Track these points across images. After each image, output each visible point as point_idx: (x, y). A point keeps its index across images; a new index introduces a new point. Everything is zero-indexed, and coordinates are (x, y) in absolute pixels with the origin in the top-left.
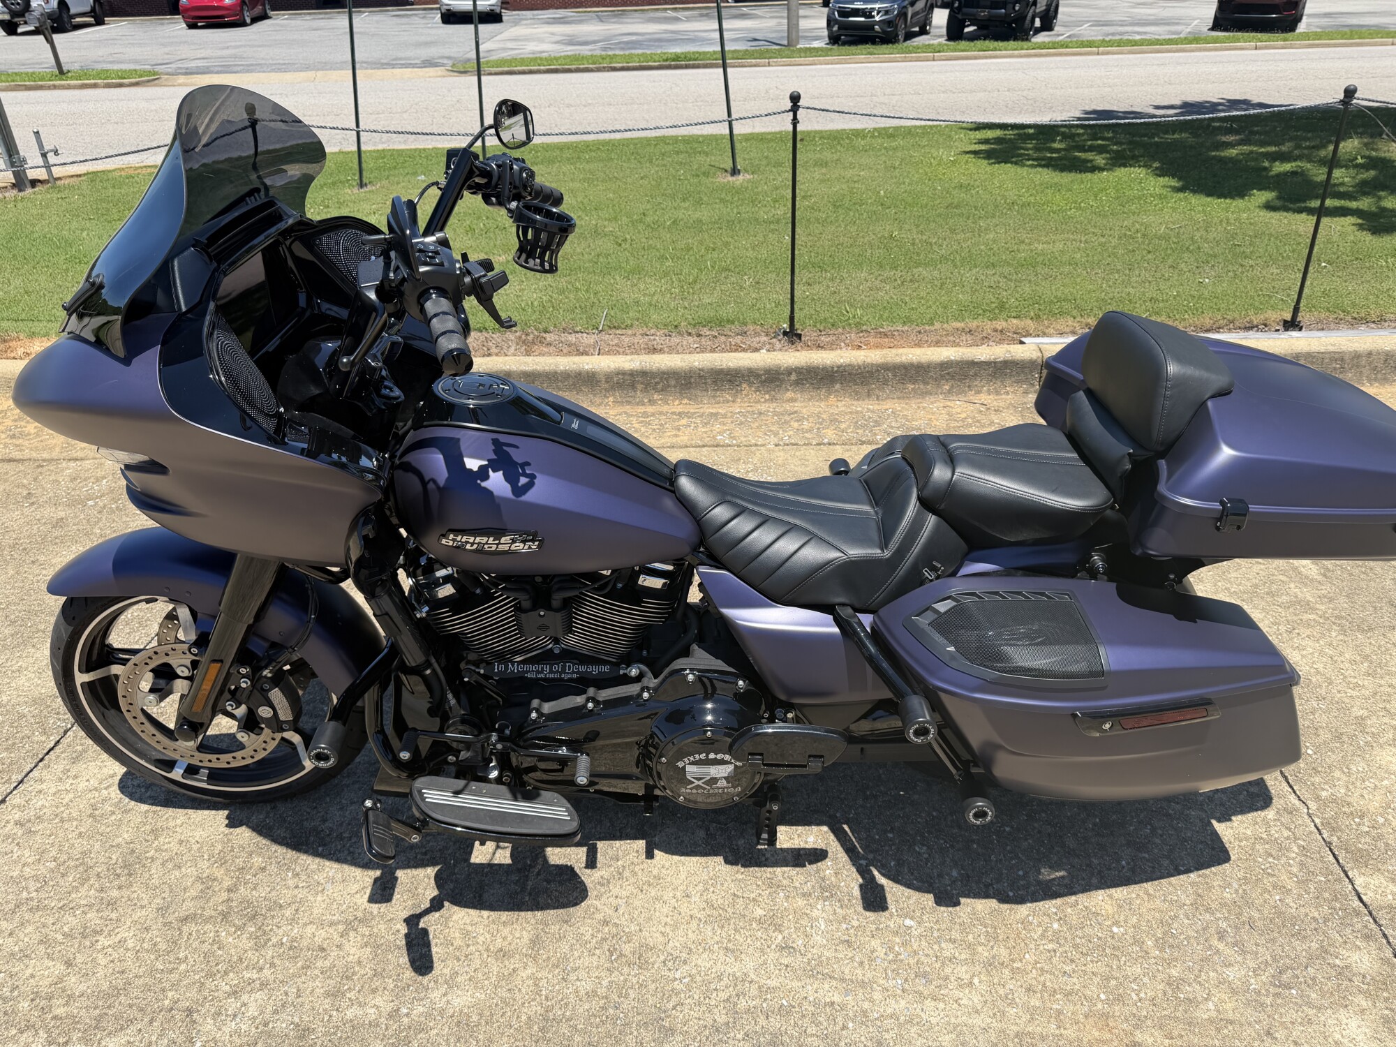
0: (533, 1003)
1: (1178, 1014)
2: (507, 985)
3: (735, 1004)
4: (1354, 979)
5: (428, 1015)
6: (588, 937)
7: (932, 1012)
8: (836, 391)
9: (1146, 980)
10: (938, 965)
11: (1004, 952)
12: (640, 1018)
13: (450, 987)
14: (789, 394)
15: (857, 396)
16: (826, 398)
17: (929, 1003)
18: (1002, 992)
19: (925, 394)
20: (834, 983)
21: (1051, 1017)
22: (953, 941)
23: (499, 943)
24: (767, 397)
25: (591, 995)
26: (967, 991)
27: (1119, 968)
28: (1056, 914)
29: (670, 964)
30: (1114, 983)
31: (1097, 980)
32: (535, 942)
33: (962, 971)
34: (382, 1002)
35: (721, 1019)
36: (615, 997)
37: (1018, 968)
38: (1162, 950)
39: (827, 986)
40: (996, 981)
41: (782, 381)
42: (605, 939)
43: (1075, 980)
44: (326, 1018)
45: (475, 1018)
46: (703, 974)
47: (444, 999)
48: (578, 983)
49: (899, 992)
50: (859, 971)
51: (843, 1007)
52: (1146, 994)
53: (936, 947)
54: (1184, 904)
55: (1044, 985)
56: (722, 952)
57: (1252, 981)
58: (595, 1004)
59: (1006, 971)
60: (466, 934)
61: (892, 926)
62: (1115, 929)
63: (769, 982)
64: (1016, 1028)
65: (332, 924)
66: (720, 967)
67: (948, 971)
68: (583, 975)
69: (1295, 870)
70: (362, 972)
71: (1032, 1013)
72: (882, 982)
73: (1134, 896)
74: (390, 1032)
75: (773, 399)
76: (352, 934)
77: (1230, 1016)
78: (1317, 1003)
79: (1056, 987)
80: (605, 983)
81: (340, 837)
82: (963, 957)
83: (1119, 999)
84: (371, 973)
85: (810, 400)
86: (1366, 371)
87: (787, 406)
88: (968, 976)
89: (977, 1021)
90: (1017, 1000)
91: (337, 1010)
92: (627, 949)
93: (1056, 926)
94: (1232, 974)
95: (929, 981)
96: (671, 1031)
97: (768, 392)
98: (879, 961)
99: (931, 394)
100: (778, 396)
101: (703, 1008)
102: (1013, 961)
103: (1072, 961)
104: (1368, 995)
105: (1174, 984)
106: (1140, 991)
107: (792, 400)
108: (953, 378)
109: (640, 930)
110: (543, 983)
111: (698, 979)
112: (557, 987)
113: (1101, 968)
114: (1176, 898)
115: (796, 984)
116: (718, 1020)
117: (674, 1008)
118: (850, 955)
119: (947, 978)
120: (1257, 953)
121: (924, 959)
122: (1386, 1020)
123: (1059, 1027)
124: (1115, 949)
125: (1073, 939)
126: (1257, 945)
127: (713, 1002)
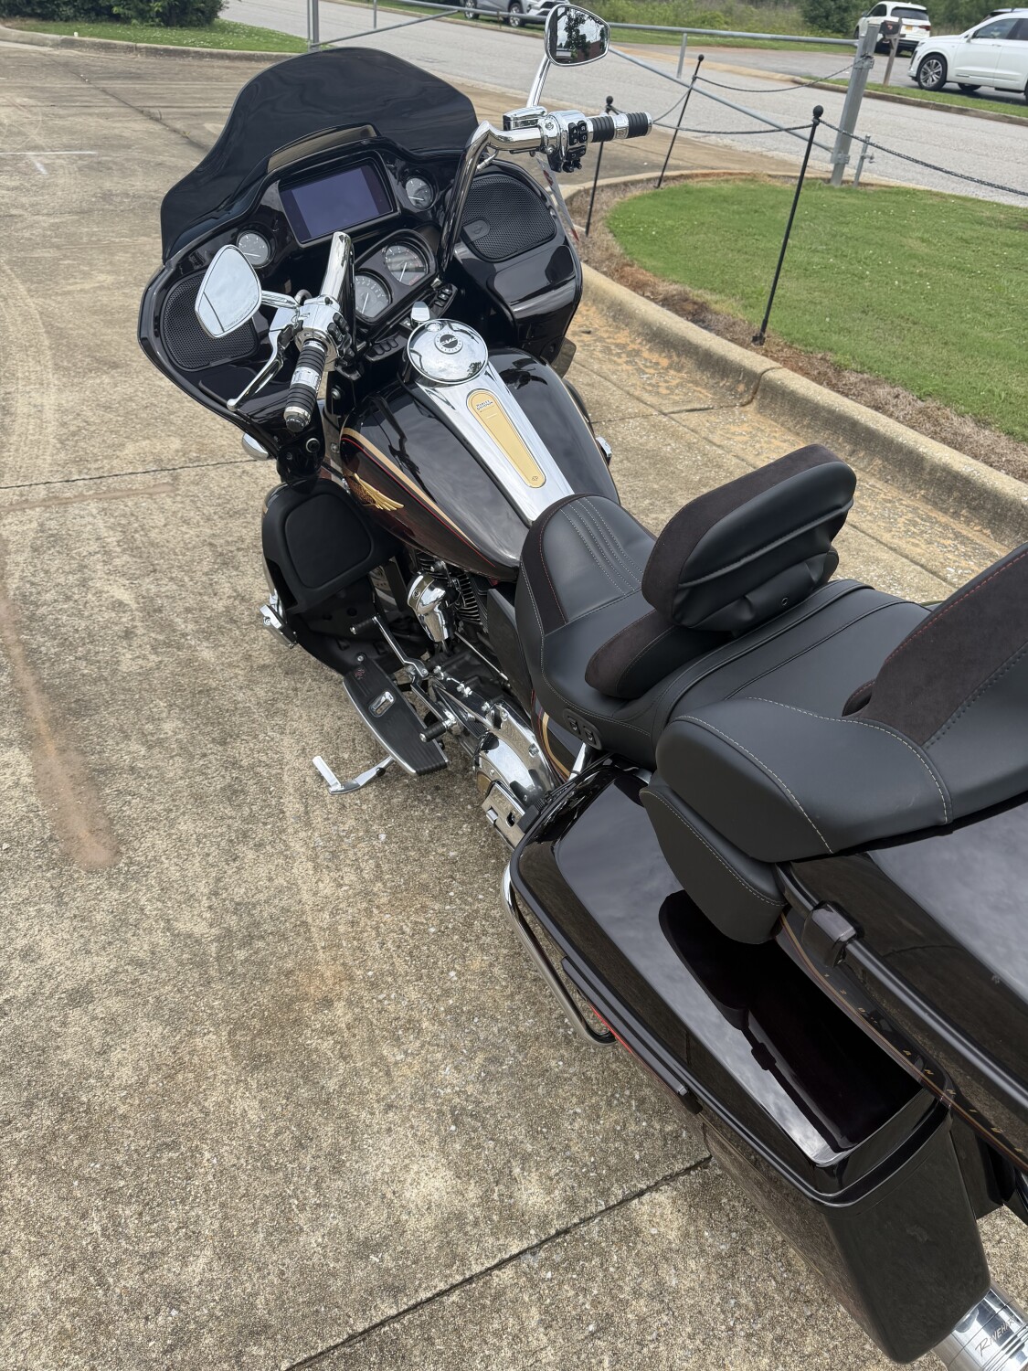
0: (217, 682)
1: (377, 1032)
2: (226, 667)
3: (260, 766)
4: (501, 1187)
5: (190, 647)
6: (279, 686)
7: (302, 868)
9: (405, 1003)
10: (348, 862)
11: (384, 900)
12: (228, 727)
13: (213, 647)
17: (310, 865)
18: (342, 906)
20: (302, 809)
21: (332, 941)
22: (378, 866)
25: (235, 702)
26: (332, 884)
27: (409, 981)
28: (447, 928)
29: (277, 727)
30: (390, 979)
32: (263, 667)
33: (350, 877)
35: (245, 763)
36: (238, 712)
37: (372, 912)
38: (448, 1011)
39: (297, 806)
40: (352, 900)
42: (282, 694)
43: (378, 952)
45: (196, 664)
46: (277, 744)
47: (204, 649)
48: (241, 694)
49: (312, 845)
50: (320, 820)
51: (282, 819)
52: (389, 1005)
53: (366, 857)
54: (517, 1027)
55: (361, 932)
56: (300, 748)
57: (449, 1091)
58: (229, 706)
59: (365, 905)
60: (255, 639)
61: (374, 828)
62: (452, 974)
63: (286, 776)
64: (310, 920)
66: (287, 751)
67: (346, 869)
68: (250, 693)
70: (207, 613)
71: (332, 928)
73: (504, 983)
76: (232, 599)
77: (395, 1073)
78: (449, 1149)
79: (364, 940)
80: (248, 705)
82: (366, 876)
83: (374, 985)
84: (209, 616)
88: (347, 882)
89: (305, 896)
90: (338, 917)
91: (178, 615)
92: (280, 705)
93: (432, 930)
94: (447, 1072)
95: (330, 860)
96: (223, 743)
98: (336, 828)
101: (249, 753)
102: (378, 907)
103: (399, 947)
104: (485, 1198)
105: (412, 1026)
106: (390, 1000)
109: (298, 706)
111: (272, 743)
113: (401, 967)
114: (521, 1018)
115: (292, 791)
118: (333, 811)
120: (488, 1093)
121: (351, 853)
122: (460, 1216)
123: (323, 948)
124: (429, 976)
125: (424, 944)
126: (498, 1093)
127: (256, 756)
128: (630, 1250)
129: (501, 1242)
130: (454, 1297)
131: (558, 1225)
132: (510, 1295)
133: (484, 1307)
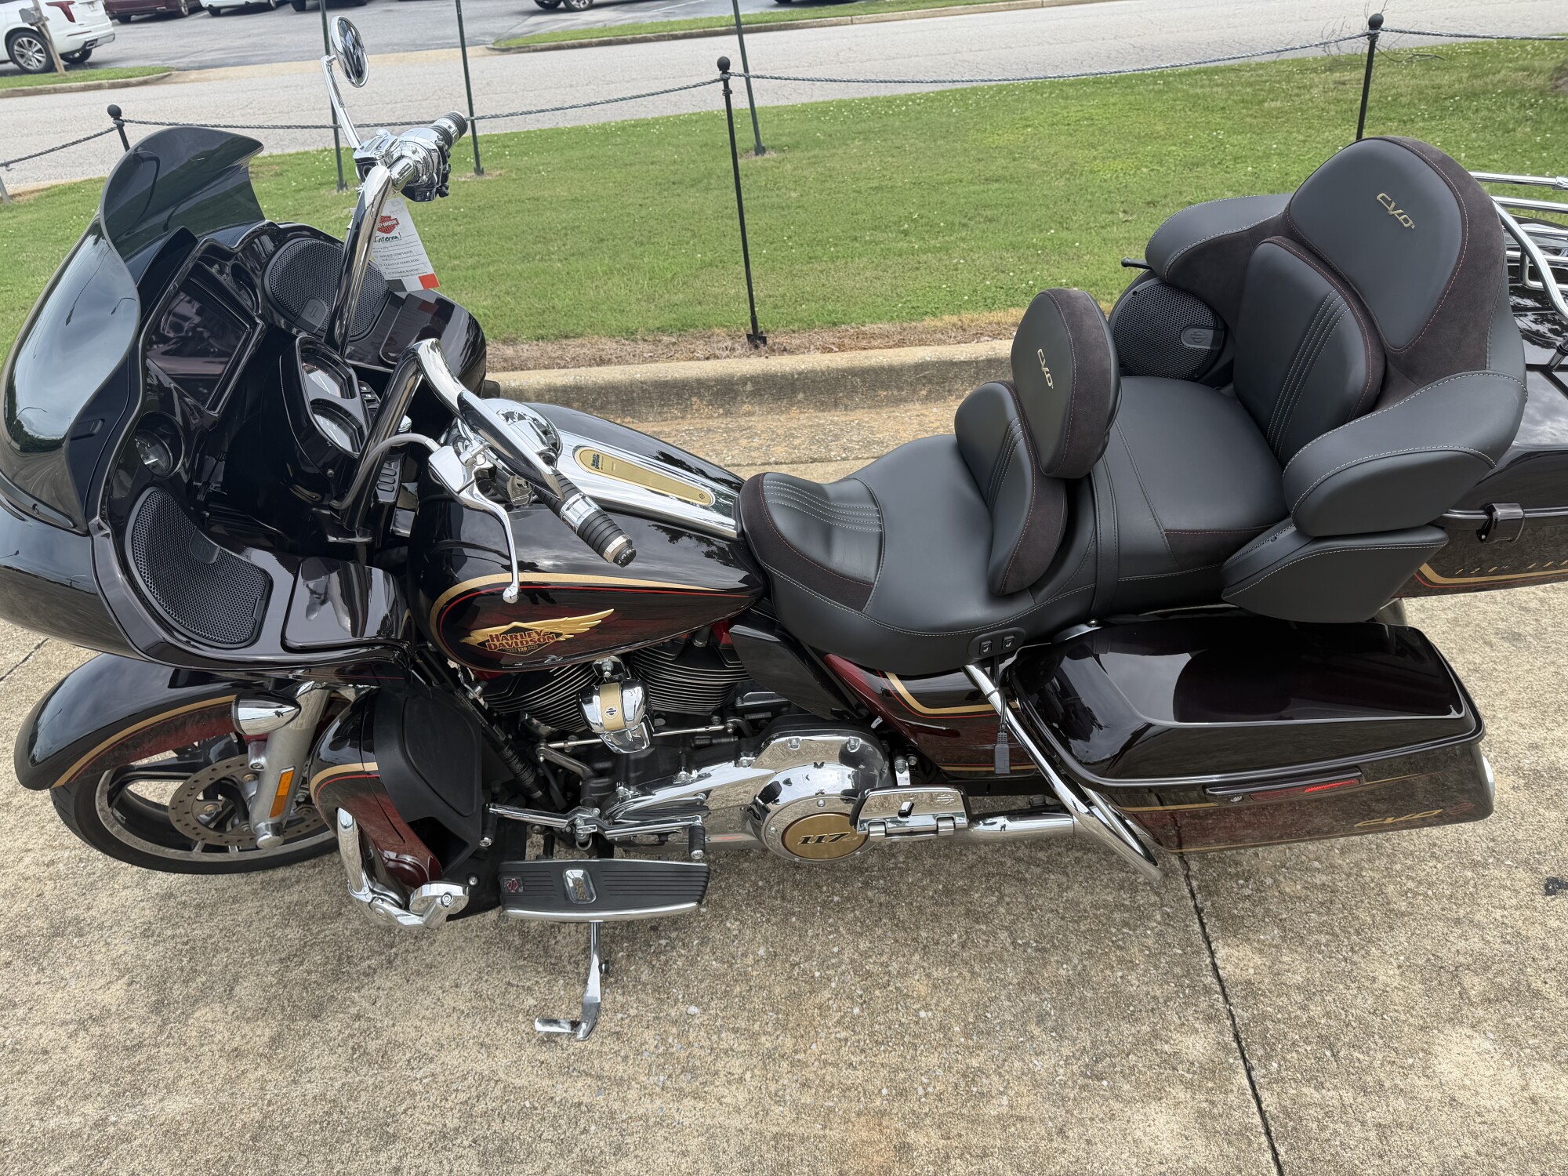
0: (253, 1109)
1: (964, 1111)
2: (231, 1088)
3: (473, 1107)
4: (1180, 1067)
5: (137, 1124)
6: (334, 1034)
7: (688, 1112)
8: (799, 401)
9: (939, 1072)
10: (709, 1059)
11: (789, 1042)
12: (363, 1123)
13: (169, 1092)
14: (746, 407)
17: (689, 1102)
18: (773, 1087)
19: (898, 401)
20: (589, 1080)
21: (819, 1115)
22: (735, 1031)
23: (237, 1041)
24: (721, 411)
25: (319, 1098)
26: (734, 1088)
27: (913, 1058)
28: (861, 996)
29: (414, 1063)
30: (902, 1075)
31: (884, 1072)
32: (276, 1041)
33: (736, 1065)
34: (91, 1110)
35: (452, 1122)
36: (344, 1100)
37: (799, 1061)
38: (968, 1036)
39: (579, 1084)
40: (770, 1076)
41: (736, 393)
42: (352, 1036)
43: (859, 1073)
44: (28, 1127)
45: (186, 1126)
46: (448, 1072)
47: (159, 1106)
48: (309, 1086)
49: (658, 1089)
50: (620, 1068)
51: (590, 1109)
52: (935, 1087)
53: (715, 1038)
54: (1010, 983)
55: (823, 1080)
56: (476, 1048)
57: (1061, 1071)
58: (320, 1109)
59: (785, 1064)
61: (673, 1014)
62: (922, 1014)
63: (516, 1081)
64: (775, 1129)
65: (64, 1023)
66: (469, 1065)
67: (720, 1065)
68: (315, 1074)
69: (1150, 942)
70: (81, 1076)
71: (800, 1110)
72: (642, 1078)
73: (955, 974)
74: (91, 1142)
76: (82, 1034)
77: (1023, 1112)
78: (1127, 1096)
79: (836, 1081)
80: (337, 1084)
81: (101, 927)
82: (742, 1048)
83: (902, 1093)
84: (89, 1077)
85: (769, 413)
87: (742, 422)
88: (740, 1071)
89: (736, 1122)
90: (788, 1097)
91: (42, 1119)
92: (373, 1046)
93: (856, 1011)
94: (1040, 1065)
95: (695, 1077)
96: (391, 1138)
97: (722, 406)
98: (646, 1054)
99: (906, 401)
100: (733, 410)
101: (437, 1111)
102: (796, 1052)
103: (863, 1051)
104: (1189, 1085)
105: (970, 1076)
106: (929, 1085)
107: (750, 414)
109: (393, 1025)
110: (270, 1086)
111: (441, 1078)
112: (284, 1091)
113: (893, 1059)
114: (1002, 976)
115: (547, 1082)
116: (449, 1125)
117: (405, 1112)
118: (616, 1048)
119: (716, 1073)
120: (1076, 1039)
121: (697, 1052)
122: (1201, 1114)
123: (824, 1127)
124: (916, 1036)
125: (872, 1026)
126: (1080, 1029)
127: (449, 1105)
128: (1264, 995)
129: (1235, 1090)
130: (1281, 1150)
131: (1229, 1037)
132: (1288, 1103)
133: (1294, 1128)
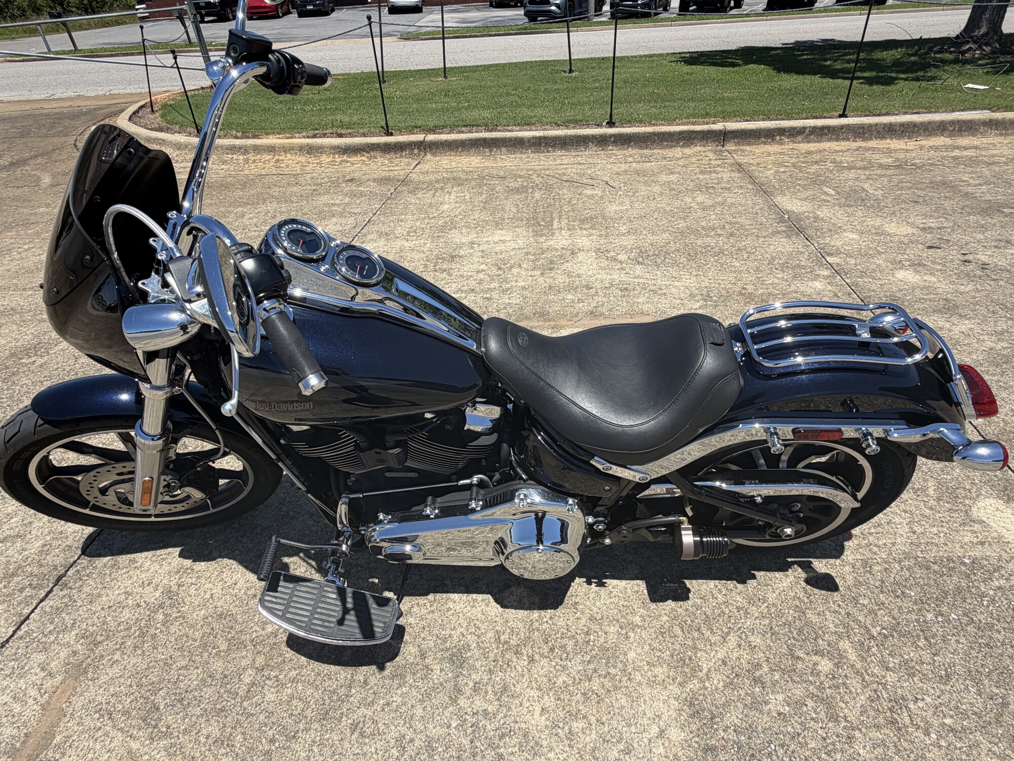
8: (632, 145)
14: (610, 147)
15: (641, 148)
16: (627, 149)
24: (600, 148)
41: (607, 141)
75: (603, 150)
85: (619, 150)
86: (874, 133)
87: (610, 153)
100: (605, 148)
104: (824, 278)
107: (612, 150)
108: (684, 139)
110: (547, 281)
111: (598, 279)
112: (552, 281)
116: (607, 286)
117: (592, 284)
119: (682, 278)
128: (843, 265)
129: (837, 279)
131: (834, 272)
132: (853, 281)
